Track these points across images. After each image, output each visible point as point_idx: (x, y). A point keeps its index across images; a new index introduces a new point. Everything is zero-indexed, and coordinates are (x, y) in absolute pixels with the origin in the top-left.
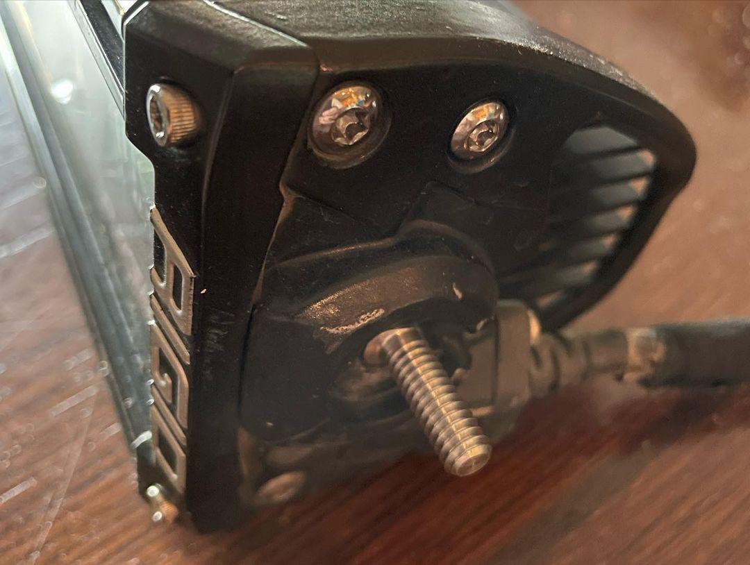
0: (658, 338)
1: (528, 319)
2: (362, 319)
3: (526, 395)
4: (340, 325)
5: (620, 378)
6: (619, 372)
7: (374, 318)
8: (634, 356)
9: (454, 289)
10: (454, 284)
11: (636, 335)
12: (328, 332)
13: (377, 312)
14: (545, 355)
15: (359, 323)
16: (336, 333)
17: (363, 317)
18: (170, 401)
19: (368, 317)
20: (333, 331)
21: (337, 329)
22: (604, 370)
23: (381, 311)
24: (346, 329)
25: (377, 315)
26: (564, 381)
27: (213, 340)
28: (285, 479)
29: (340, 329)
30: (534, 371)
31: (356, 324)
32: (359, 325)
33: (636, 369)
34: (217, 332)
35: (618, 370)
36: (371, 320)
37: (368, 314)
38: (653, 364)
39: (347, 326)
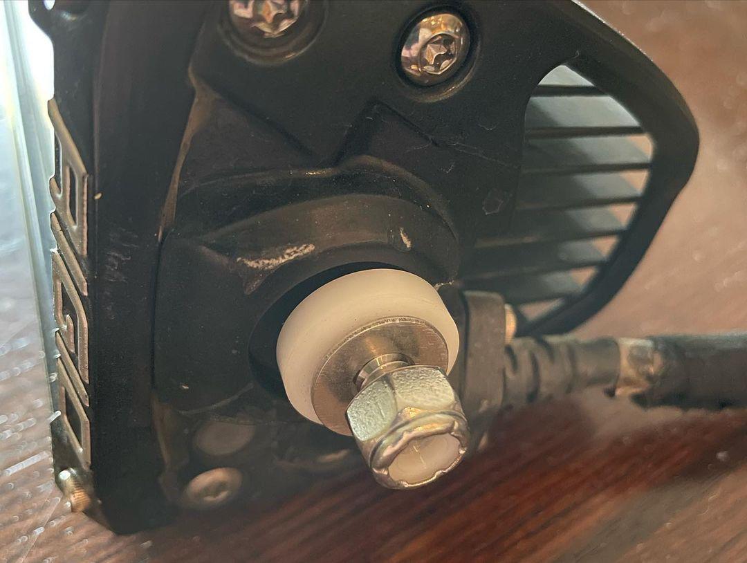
0: (655, 349)
1: (504, 312)
2: (288, 254)
3: (498, 400)
4: (260, 258)
5: (611, 393)
6: (609, 386)
7: (302, 254)
8: (626, 368)
9: (401, 234)
10: (402, 230)
11: (628, 343)
12: (246, 265)
13: (306, 247)
14: (524, 357)
15: (283, 257)
16: (255, 267)
17: (288, 251)
18: (73, 351)
19: (295, 252)
20: (252, 264)
21: (258, 262)
22: (592, 382)
23: (311, 247)
24: (268, 264)
25: (306, 251)
26: (544, 390)
27: (113, 265)
28: (218, 475)
29: (261, 262)
30: (509, 375)
31: (281, 259)
32: (283, 261)
33: (629, 382)
34: (116, 255)
35: (608, 383)
36: (297, 257)
37: (295, 248)
38: (650, 378)
39: (269, 259)
